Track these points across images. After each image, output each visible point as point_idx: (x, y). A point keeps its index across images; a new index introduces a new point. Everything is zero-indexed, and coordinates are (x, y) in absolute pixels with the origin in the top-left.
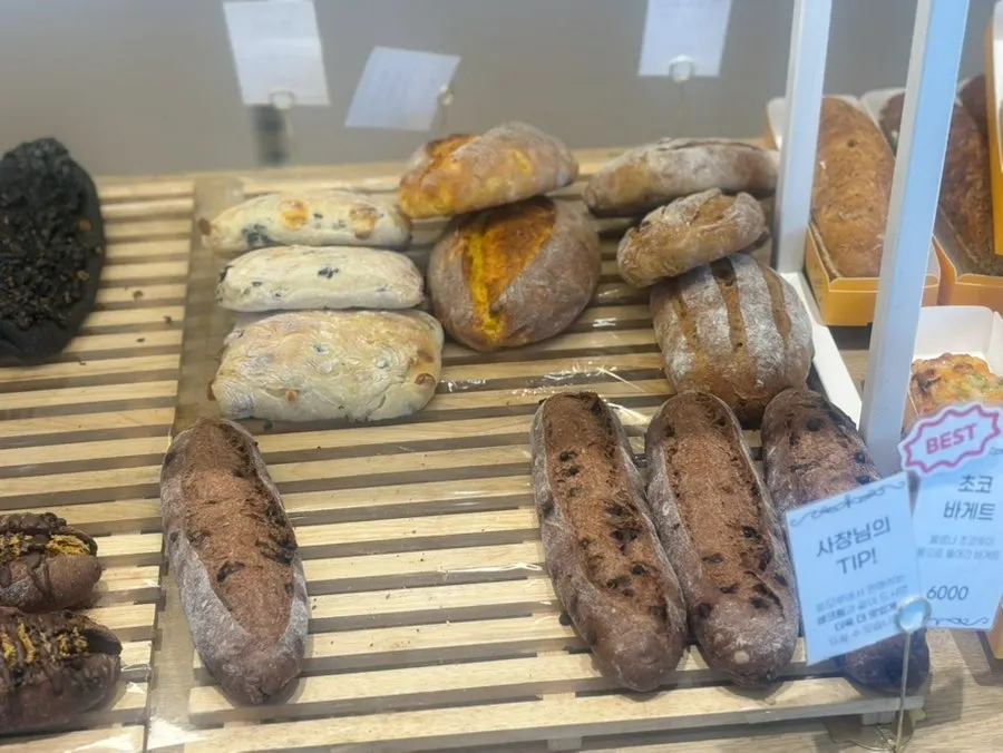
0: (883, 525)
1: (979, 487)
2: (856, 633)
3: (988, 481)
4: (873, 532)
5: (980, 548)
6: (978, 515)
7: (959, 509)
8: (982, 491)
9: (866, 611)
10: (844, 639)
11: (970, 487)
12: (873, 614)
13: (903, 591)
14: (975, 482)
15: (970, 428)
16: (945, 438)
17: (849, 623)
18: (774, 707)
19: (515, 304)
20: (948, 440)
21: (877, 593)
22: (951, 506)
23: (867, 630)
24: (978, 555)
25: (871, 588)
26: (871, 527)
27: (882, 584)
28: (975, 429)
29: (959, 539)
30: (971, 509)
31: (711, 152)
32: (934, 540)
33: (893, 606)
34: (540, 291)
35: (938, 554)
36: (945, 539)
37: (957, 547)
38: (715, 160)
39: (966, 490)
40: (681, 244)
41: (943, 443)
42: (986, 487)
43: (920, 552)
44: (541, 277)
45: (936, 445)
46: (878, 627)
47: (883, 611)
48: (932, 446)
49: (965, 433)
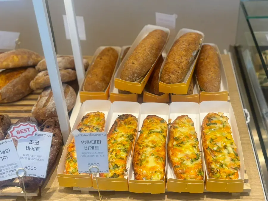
0: (8, 151)
1: (35, 143)
2: (6, 176)
3: (38, 142)
4: (6, 152)
5: (38, 158)
6: (36, 150)
7: (30, 148)
8: (36, 144)
9: (8, 171)
10: (3, 177)
11: (32, 143)
12: (10, 171)
13: (17, 166)
14: (34, 142)
15: (28, 129)
16: (22, 131)
17: (4, 173)
18: (2, 192)
19: (3, 92)
20: (23, 131)
21: (10, 167)
22: (27, 147)
23: (9, 175)
24: (38, 160)
25: (8, 165)
26: (5, 150)
27: (11, 165)
28: (29, 129)
29: (31, 155)
30: (34, 148)
31: (63, 59)
32: (24, 155)
33: (15, 170)
34: (10, 90)
35: (26, 158)
36: (27, 155)
37: (31, 157)
38: (64, 61)
39: (31, 144)
40: (40, 81)
41: (21, 132)
42: (37, 143)
43: (21, 158)
44: (11, 86)
45: (19, 132)
46: (12, 175)
47: (13, 171)
48: (18, 132)
49: (27, 130)
